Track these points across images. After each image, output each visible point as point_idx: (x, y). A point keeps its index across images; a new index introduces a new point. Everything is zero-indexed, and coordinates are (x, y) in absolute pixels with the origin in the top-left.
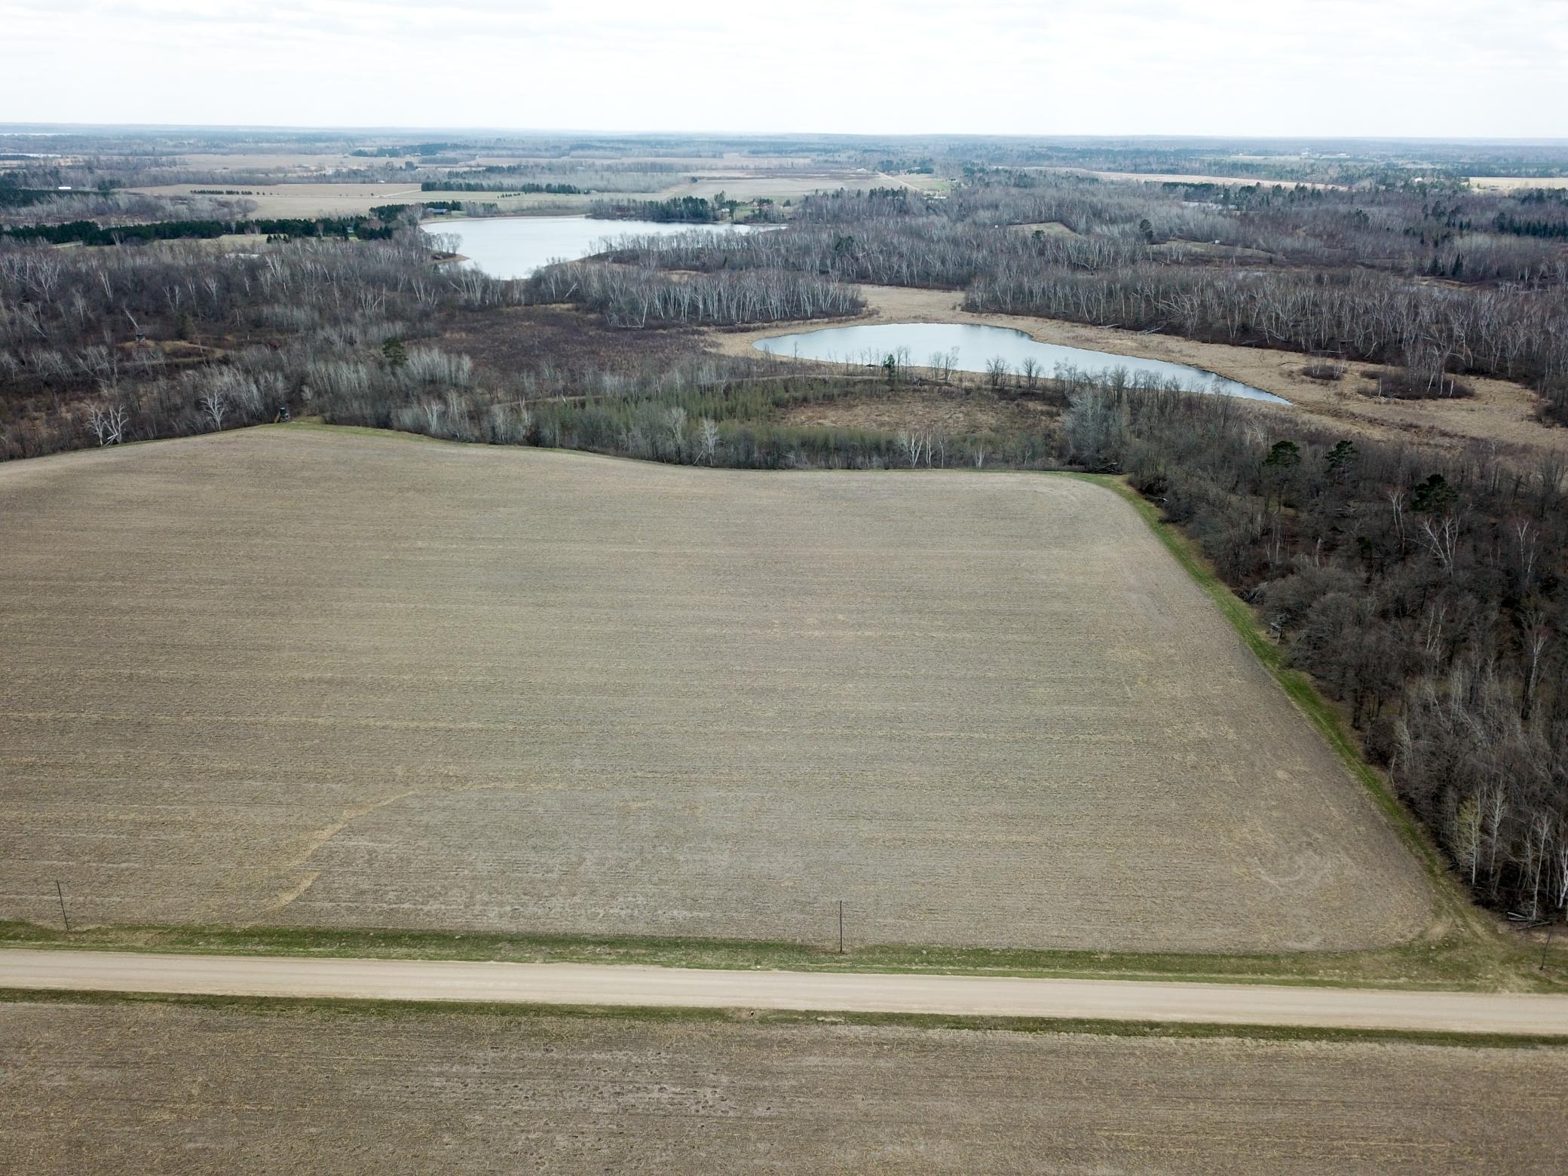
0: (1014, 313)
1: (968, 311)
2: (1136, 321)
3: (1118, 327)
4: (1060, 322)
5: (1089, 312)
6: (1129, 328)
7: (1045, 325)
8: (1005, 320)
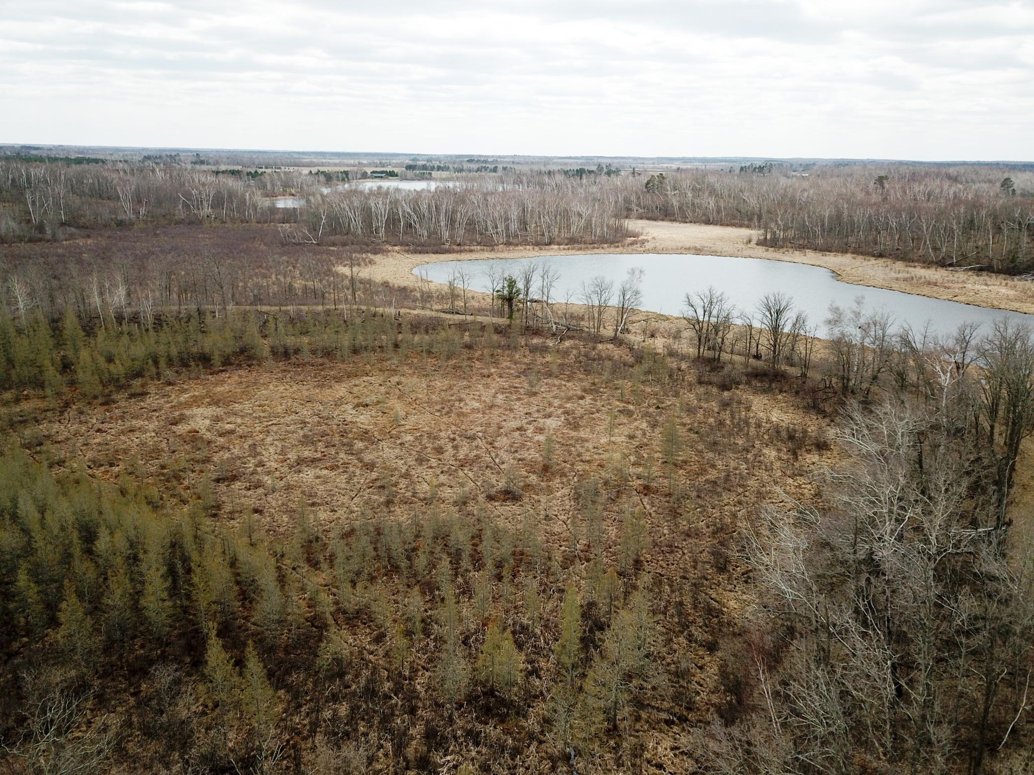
0: (826, 249)
1: (763, 245)
2: (1013, 261)
3: (981, 270)
4: (889, 262)
5: (935, 249)
6: (999, 272)
7: (866, 263)
8: (811, 256)
